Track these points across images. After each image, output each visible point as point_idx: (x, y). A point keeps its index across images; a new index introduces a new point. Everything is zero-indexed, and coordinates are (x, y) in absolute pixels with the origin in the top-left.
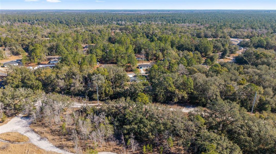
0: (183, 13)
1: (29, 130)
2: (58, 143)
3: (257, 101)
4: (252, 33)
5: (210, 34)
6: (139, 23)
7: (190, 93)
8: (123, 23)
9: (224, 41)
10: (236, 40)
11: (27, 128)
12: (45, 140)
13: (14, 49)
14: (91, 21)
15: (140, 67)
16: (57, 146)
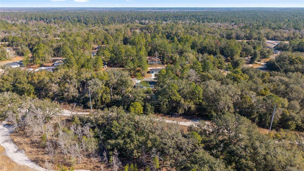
0: (218, 11)
1: (8, 140)
2: (34, 157)
3: (279, 116)
4: (294, 34)
5: (243, 34)
6: (165, 22)
7: (198, 103)
8: (147, 21)
9: (257, 43)
10: (274, 42)
11: (7, 137)
12: (22, 152)
13: (19, 49)
14: (113, 20)
15: (151, 72)
16: (32, 159)
